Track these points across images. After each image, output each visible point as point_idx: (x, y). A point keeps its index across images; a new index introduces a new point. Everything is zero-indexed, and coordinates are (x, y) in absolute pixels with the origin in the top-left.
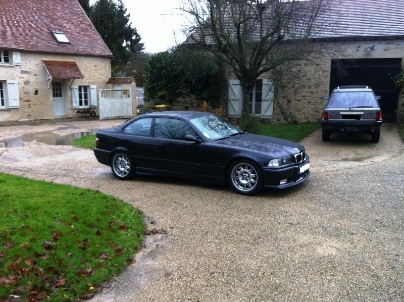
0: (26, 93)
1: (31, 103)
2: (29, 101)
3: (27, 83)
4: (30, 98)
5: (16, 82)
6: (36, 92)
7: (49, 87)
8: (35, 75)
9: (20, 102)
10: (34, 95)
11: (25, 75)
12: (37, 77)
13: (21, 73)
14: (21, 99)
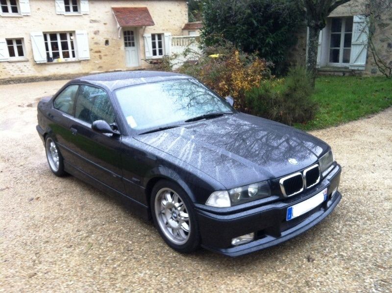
0: (96, 43)
1: (102, 54)
2: (100, 52)
3: (96, 33)
4: (101, 49)
5: (85, 32)
6: (107, 42)
7: (119, 37)
8: (105, 24)
9: (90, 53)
10: (105, 46)
11: (95, 25)
12: (106, 26)
13: (91, 22)
14: (91, 50)
